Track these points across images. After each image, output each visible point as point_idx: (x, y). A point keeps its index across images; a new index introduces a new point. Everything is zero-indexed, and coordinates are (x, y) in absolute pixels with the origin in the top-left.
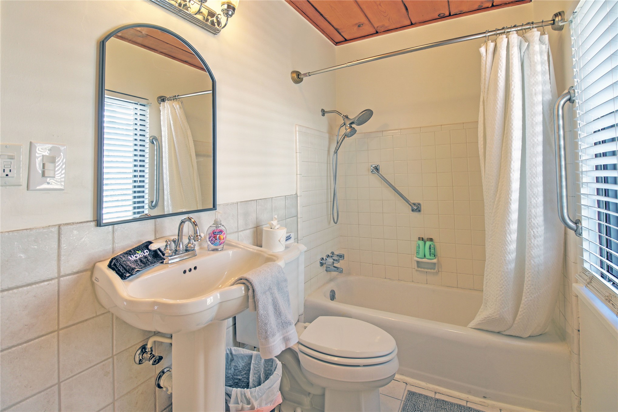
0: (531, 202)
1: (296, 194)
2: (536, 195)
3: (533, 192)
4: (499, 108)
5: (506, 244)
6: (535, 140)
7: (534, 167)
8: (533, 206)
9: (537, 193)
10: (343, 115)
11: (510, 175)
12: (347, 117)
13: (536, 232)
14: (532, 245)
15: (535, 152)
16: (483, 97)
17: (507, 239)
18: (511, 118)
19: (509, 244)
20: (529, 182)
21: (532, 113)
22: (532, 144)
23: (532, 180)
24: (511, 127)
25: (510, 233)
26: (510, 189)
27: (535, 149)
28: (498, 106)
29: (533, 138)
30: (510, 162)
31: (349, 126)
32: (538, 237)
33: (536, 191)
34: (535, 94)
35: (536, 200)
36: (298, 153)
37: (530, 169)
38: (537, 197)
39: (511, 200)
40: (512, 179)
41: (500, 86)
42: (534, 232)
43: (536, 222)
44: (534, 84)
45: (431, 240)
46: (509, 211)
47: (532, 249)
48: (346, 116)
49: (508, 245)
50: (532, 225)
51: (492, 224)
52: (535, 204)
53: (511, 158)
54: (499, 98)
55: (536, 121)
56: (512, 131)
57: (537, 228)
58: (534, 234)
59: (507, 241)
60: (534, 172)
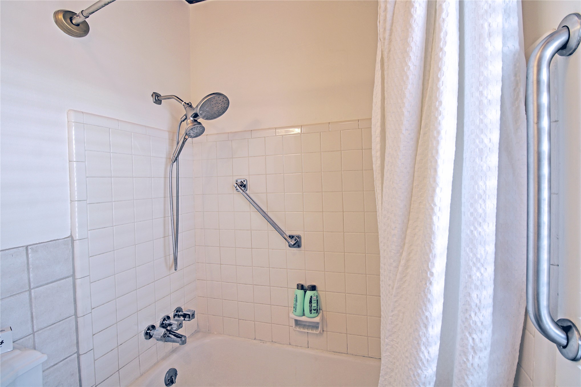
0: (470, 276)
1: (71, 236)
2: (482, 262)
3: (475, 255)
4: (412, 68)
5: (418, 365)
6: (486, 141)
7: (481, 201)
8: (475, 285)
9: (484, 257)
10: (185, 103)
11: (431, 219)
12: (190, 105)
13: (477, 340)
14: (469, 365)
15: (484, 168)
16: (382, 52)
17: (421, 355)
18: (438, 89)
19: (425, 367)
20: (468, 232)
21: (482, 78)
22: (477, 150)
23: (476, 229)
24: (437, 109)
25: (428, 345)
26: (431, 251)
27: (484, 160)
28: (410, 64)
29: (482, 136)
30: (434, 190)
31: (192, 119)
32: (481, 351)
33: (483, 252)
34: (490, 35)
35: (481, 273)
36: (75, 163)
37: (472, 205)
38: (483, 266)
39: (432, 274)
40: (435, 228)
41: (415, 16)
42: (473, 339)
43: (480, 319)
44: (486, 11)
45: (313, 288)
46: (427, 298)
47: (468, 373)
48: (188, 104)
49: (423, 368)
50: (470, 324)
51: (392, 311)
52: (479, 282)
53: (435, 181)
54: (412, 44)
55: (489, 97)
56: (440, 118)
57: (481, 332)
58: (474, 343)
59: (421, 360)
60: (480, 211)
